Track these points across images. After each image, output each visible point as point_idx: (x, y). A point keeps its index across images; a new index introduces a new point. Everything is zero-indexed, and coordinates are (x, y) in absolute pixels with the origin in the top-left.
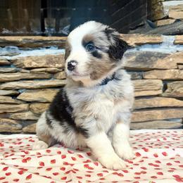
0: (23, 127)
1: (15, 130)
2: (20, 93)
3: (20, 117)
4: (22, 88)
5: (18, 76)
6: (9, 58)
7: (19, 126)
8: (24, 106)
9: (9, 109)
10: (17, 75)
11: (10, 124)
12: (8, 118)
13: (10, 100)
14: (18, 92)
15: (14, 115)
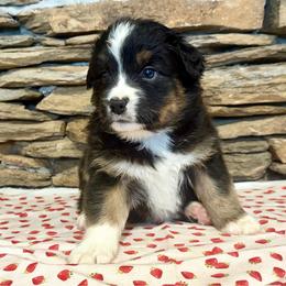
0: (53, 174)
1: (35, 180)
2: (43, 97)
3: (44, 153)
4: (48, 84)
5: (37, 54)
6: (14, 11)
7: (44, 172)
8: (53, 126)
9: (20, 133)
10: (35, 53)
11: (24, 168)
12: (18, 153)
13: (20, 111)
14: (38, 94)
15: (30, 146)
